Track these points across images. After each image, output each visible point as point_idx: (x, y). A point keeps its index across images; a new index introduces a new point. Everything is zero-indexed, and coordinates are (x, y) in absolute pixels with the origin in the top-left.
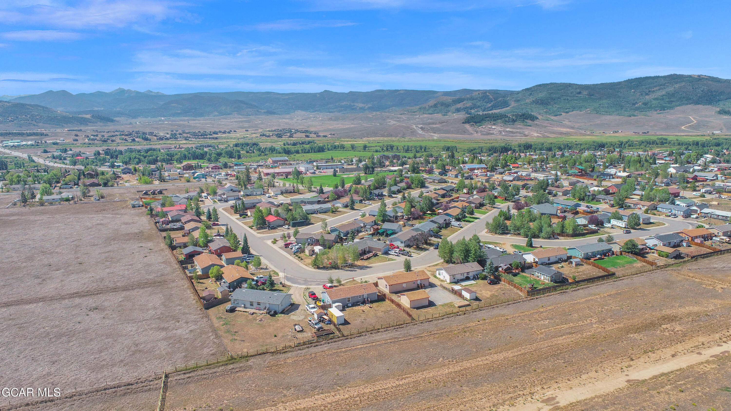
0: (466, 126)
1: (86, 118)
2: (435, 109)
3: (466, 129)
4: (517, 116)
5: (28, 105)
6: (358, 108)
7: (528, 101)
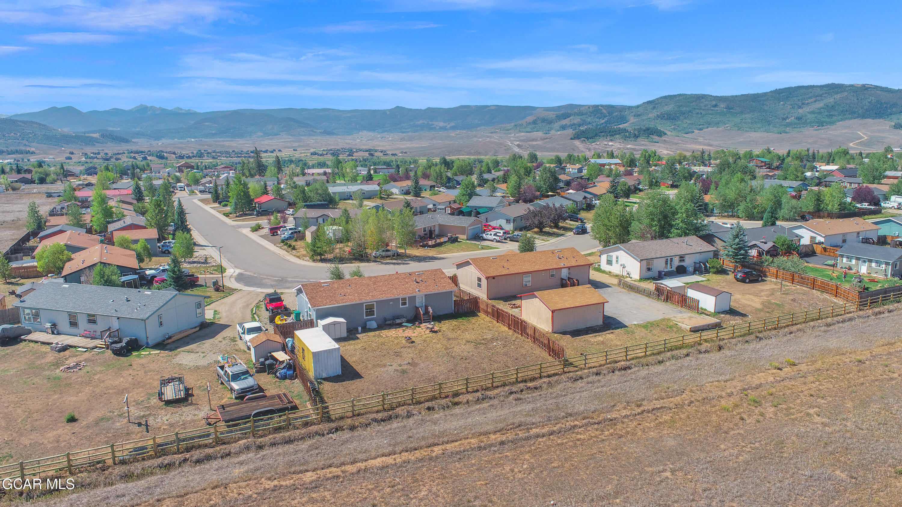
0: (575, 142)
1: (92, 138)
2: (534, 126)
3: (576, 146)
4: (639, 130)
5: (20, 121)
6: (438, 127)
7: (651, 115)
